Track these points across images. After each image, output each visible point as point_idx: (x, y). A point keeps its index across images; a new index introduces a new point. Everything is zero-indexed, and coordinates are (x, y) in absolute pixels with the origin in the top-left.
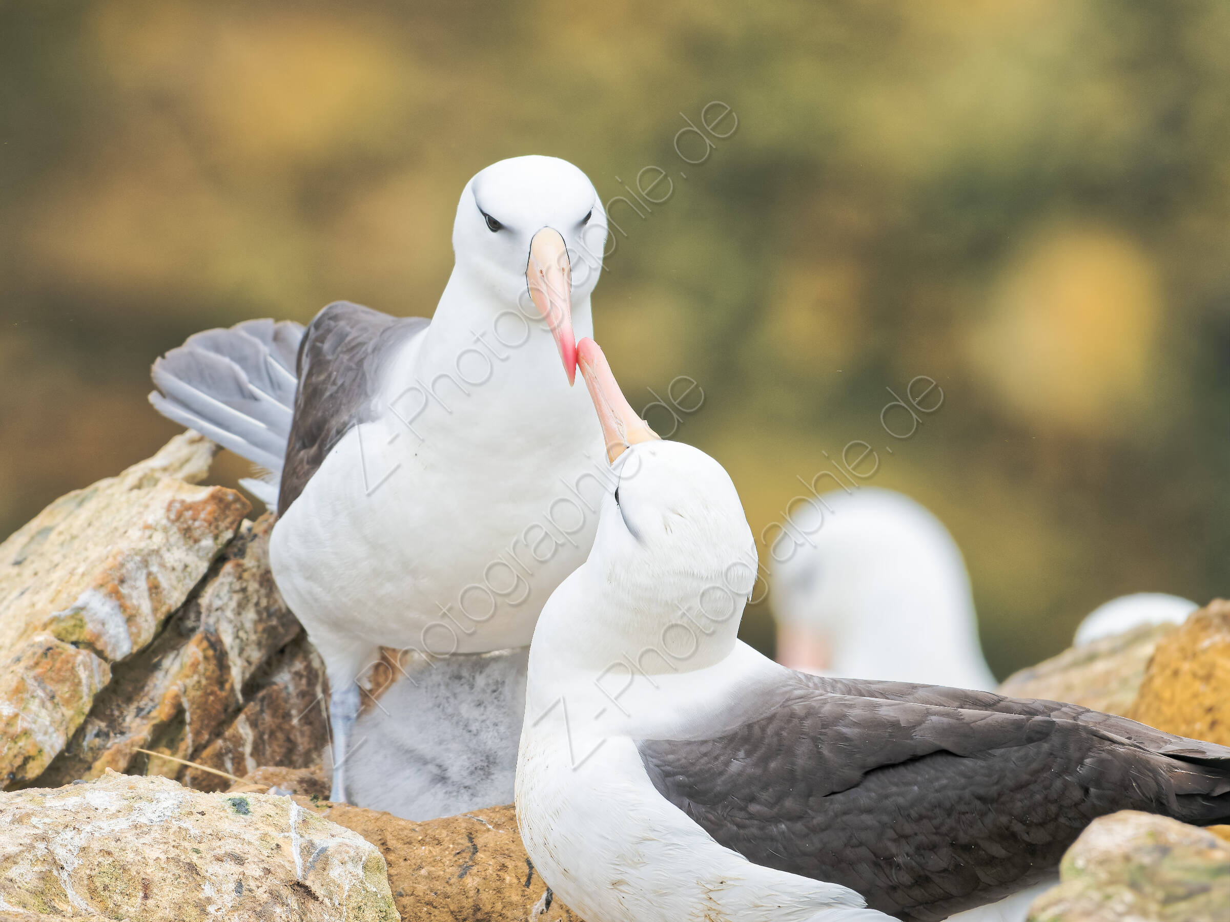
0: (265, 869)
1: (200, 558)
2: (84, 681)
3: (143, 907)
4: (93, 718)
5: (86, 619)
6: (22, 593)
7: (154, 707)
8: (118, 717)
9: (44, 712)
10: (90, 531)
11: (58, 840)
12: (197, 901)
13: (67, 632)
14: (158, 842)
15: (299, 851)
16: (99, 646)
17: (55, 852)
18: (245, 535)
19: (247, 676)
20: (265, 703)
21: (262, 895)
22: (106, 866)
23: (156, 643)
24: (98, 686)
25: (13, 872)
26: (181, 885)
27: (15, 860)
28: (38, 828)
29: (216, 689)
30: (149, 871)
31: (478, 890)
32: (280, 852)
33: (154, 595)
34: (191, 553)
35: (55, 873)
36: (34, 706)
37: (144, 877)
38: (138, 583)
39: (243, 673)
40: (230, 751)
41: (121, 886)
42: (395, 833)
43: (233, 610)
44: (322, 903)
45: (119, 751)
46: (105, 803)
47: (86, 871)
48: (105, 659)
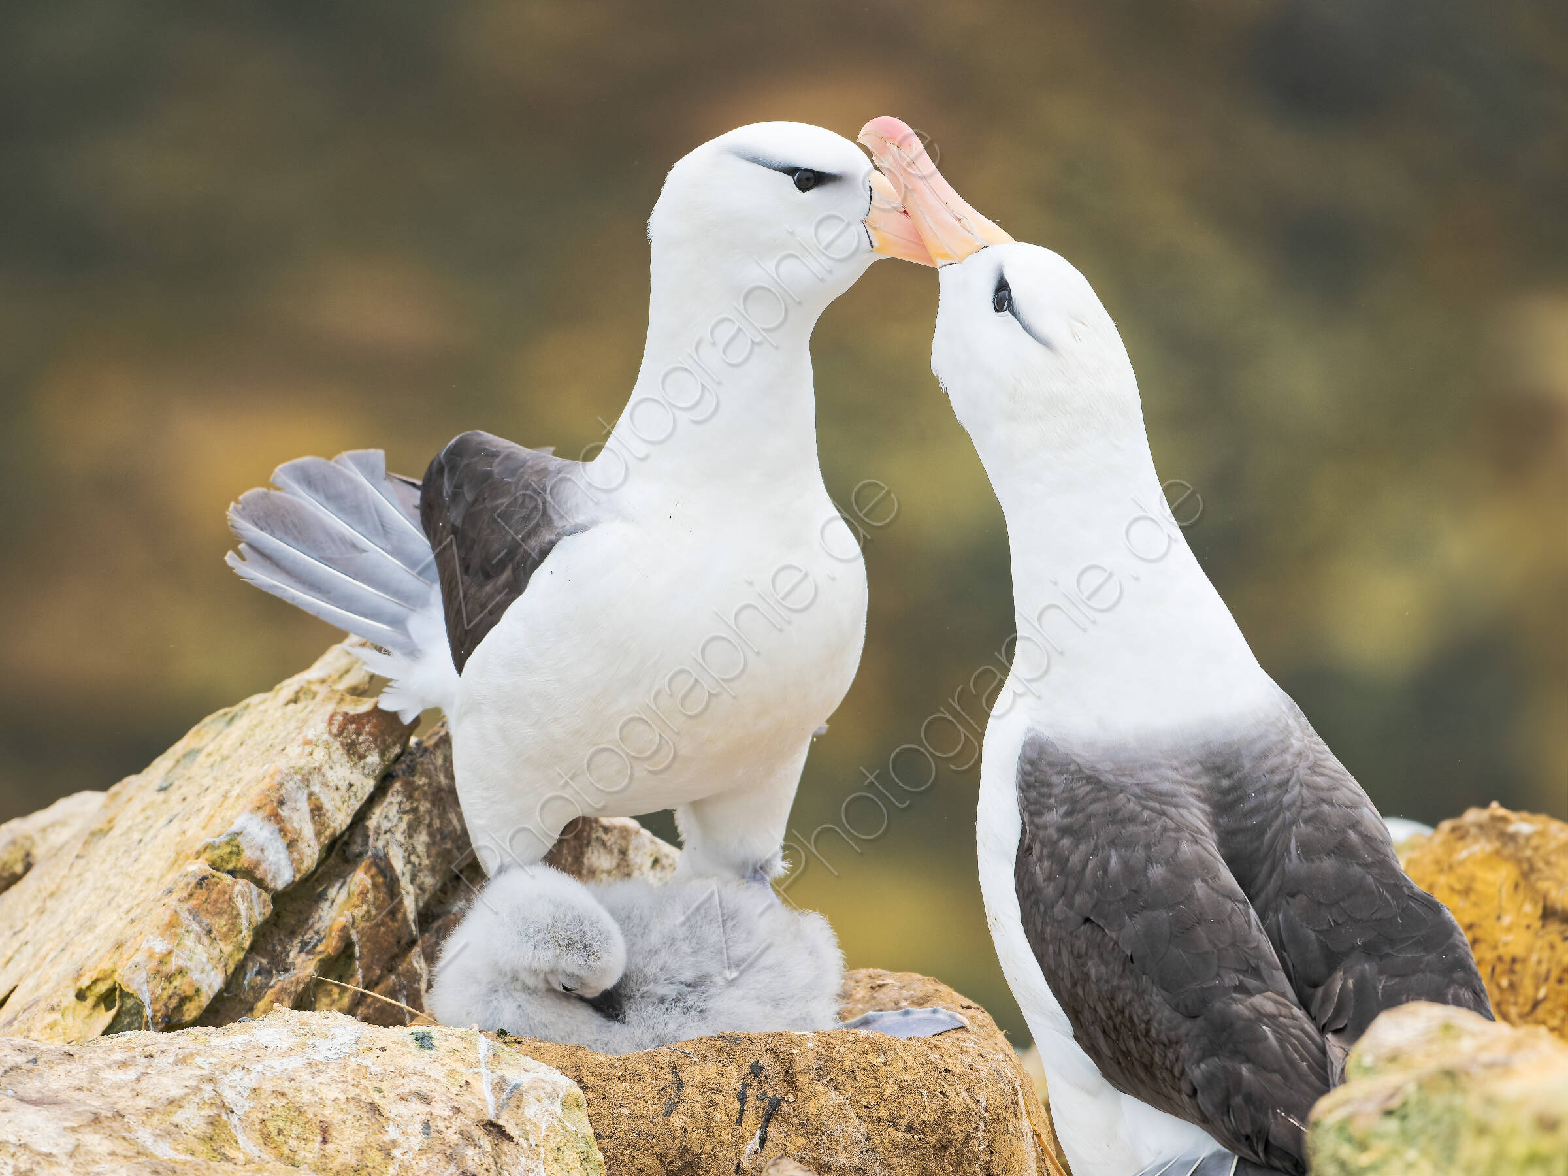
0: (454, 1107)
1: (366, 776)
2: (243, 913)
3: (322, 1152)
4: (253, 953)
5: (243, 846)
6: (171, 821)
7: (320, 941)
8: (281, 952)
9: (200, 949)
10: (242, 751)
11: (226, 1081)
12: (381, 1144)
13: (223, 860)
14: (336, 1081)
15: (490, 1089)
16: (259, 874)
17: (224, 1094)
18: (414, 751)
19: (421, 904)
21: (452, 1136)
22: (280, 1108)
23: (320, 871)
24: (258, 918)
25: (179, 1117)
26: (363, 1127)
27: (180, 1103)
28: (204, 1069)
29: (387, 918)
30: (327, 1112)
31: (685, 1129)
32: (470, 1090)
33: (317, 817)
34: (355, 771)
35: (224, 1117)
36: (189, 941)
37: (322, 1119)
38: (299, 805)
39: (417, 901)
40: (404, 988)
41: (296, 1130)
42: (592, 1069)
43: (404, 832)
44: (517, 1144)
45: (283, 990)
46: (275, 1041)
47: (258, 1115)
48: (266, 889)
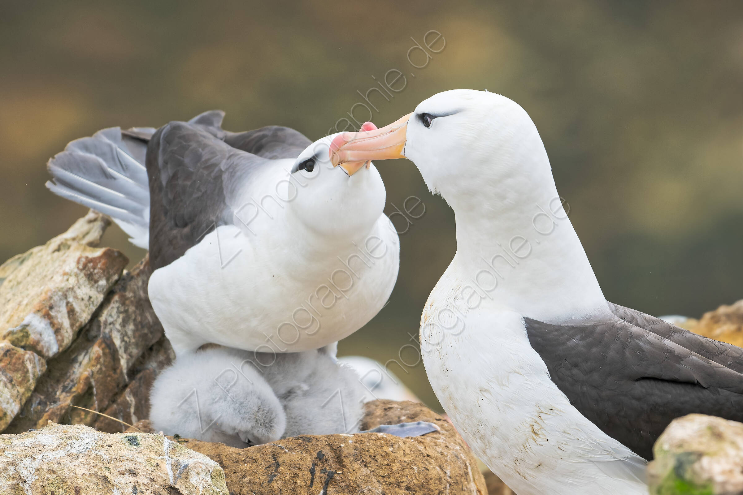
0: (150, 478)
1: (99, 292)
2: (30, 370)
4: (36, 393)
5: (30, 332)
7: (74, 385)
8: (52, 392)
9: (6, 390)
10: (29, 279)
11: (22, 465)
13: (18, 340)
14: (84, 464)
15: (170, 467)
16: (39, 348)
17: (21, 472)
18: (126, 278)
19: (130, 364)
20: (142, 381)
21: (149, 494)
22: (52, 480)
23: (73, 346)
24: (39, 373)
26: (99, 490)
28: (9, 458)
29: (111, 373)
30: (79, 482)
31: (281, 490)
32: (159, 468)
33: (71, 316)
34: (93, 289)
35: (21, 485)
37: (76, 486)
38: (61, 309)
39: (128, 363)
40: (121, 411)
41: (62, 492)
42: (228, 456)
43: (120, 324)
45: (53, 413)
46: (49, 442)
47: (40, 483)
48: (43, 356)
